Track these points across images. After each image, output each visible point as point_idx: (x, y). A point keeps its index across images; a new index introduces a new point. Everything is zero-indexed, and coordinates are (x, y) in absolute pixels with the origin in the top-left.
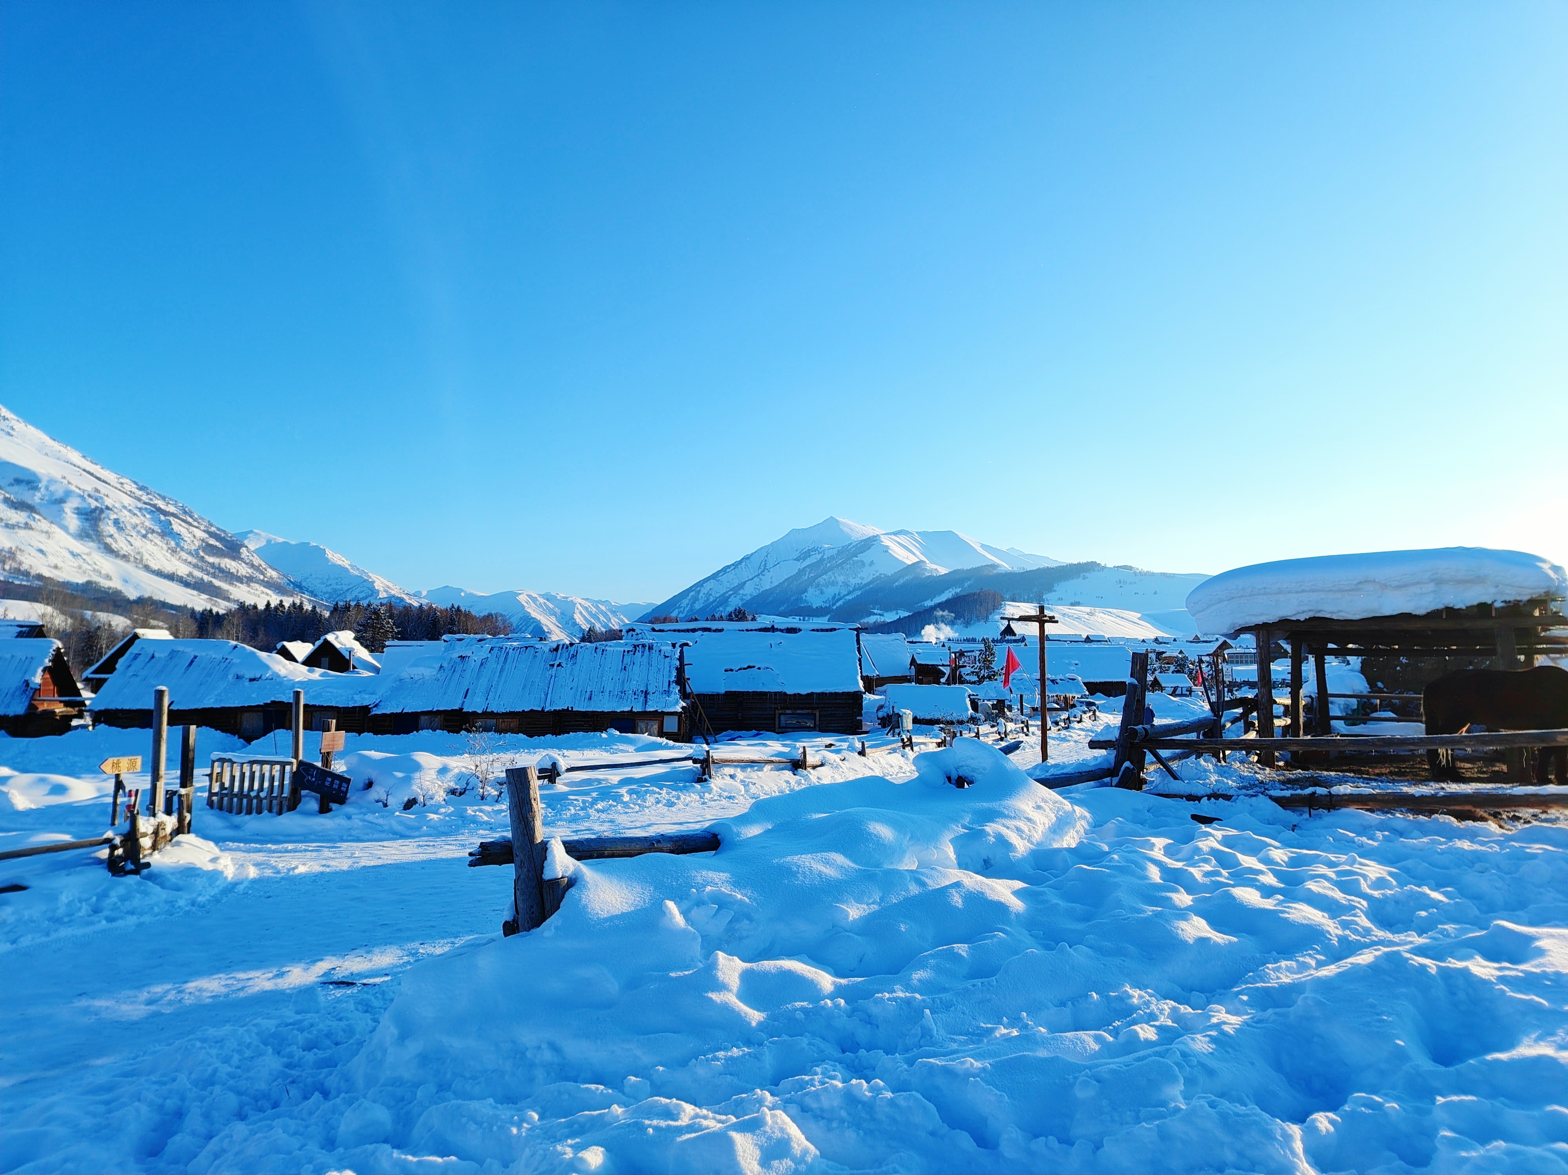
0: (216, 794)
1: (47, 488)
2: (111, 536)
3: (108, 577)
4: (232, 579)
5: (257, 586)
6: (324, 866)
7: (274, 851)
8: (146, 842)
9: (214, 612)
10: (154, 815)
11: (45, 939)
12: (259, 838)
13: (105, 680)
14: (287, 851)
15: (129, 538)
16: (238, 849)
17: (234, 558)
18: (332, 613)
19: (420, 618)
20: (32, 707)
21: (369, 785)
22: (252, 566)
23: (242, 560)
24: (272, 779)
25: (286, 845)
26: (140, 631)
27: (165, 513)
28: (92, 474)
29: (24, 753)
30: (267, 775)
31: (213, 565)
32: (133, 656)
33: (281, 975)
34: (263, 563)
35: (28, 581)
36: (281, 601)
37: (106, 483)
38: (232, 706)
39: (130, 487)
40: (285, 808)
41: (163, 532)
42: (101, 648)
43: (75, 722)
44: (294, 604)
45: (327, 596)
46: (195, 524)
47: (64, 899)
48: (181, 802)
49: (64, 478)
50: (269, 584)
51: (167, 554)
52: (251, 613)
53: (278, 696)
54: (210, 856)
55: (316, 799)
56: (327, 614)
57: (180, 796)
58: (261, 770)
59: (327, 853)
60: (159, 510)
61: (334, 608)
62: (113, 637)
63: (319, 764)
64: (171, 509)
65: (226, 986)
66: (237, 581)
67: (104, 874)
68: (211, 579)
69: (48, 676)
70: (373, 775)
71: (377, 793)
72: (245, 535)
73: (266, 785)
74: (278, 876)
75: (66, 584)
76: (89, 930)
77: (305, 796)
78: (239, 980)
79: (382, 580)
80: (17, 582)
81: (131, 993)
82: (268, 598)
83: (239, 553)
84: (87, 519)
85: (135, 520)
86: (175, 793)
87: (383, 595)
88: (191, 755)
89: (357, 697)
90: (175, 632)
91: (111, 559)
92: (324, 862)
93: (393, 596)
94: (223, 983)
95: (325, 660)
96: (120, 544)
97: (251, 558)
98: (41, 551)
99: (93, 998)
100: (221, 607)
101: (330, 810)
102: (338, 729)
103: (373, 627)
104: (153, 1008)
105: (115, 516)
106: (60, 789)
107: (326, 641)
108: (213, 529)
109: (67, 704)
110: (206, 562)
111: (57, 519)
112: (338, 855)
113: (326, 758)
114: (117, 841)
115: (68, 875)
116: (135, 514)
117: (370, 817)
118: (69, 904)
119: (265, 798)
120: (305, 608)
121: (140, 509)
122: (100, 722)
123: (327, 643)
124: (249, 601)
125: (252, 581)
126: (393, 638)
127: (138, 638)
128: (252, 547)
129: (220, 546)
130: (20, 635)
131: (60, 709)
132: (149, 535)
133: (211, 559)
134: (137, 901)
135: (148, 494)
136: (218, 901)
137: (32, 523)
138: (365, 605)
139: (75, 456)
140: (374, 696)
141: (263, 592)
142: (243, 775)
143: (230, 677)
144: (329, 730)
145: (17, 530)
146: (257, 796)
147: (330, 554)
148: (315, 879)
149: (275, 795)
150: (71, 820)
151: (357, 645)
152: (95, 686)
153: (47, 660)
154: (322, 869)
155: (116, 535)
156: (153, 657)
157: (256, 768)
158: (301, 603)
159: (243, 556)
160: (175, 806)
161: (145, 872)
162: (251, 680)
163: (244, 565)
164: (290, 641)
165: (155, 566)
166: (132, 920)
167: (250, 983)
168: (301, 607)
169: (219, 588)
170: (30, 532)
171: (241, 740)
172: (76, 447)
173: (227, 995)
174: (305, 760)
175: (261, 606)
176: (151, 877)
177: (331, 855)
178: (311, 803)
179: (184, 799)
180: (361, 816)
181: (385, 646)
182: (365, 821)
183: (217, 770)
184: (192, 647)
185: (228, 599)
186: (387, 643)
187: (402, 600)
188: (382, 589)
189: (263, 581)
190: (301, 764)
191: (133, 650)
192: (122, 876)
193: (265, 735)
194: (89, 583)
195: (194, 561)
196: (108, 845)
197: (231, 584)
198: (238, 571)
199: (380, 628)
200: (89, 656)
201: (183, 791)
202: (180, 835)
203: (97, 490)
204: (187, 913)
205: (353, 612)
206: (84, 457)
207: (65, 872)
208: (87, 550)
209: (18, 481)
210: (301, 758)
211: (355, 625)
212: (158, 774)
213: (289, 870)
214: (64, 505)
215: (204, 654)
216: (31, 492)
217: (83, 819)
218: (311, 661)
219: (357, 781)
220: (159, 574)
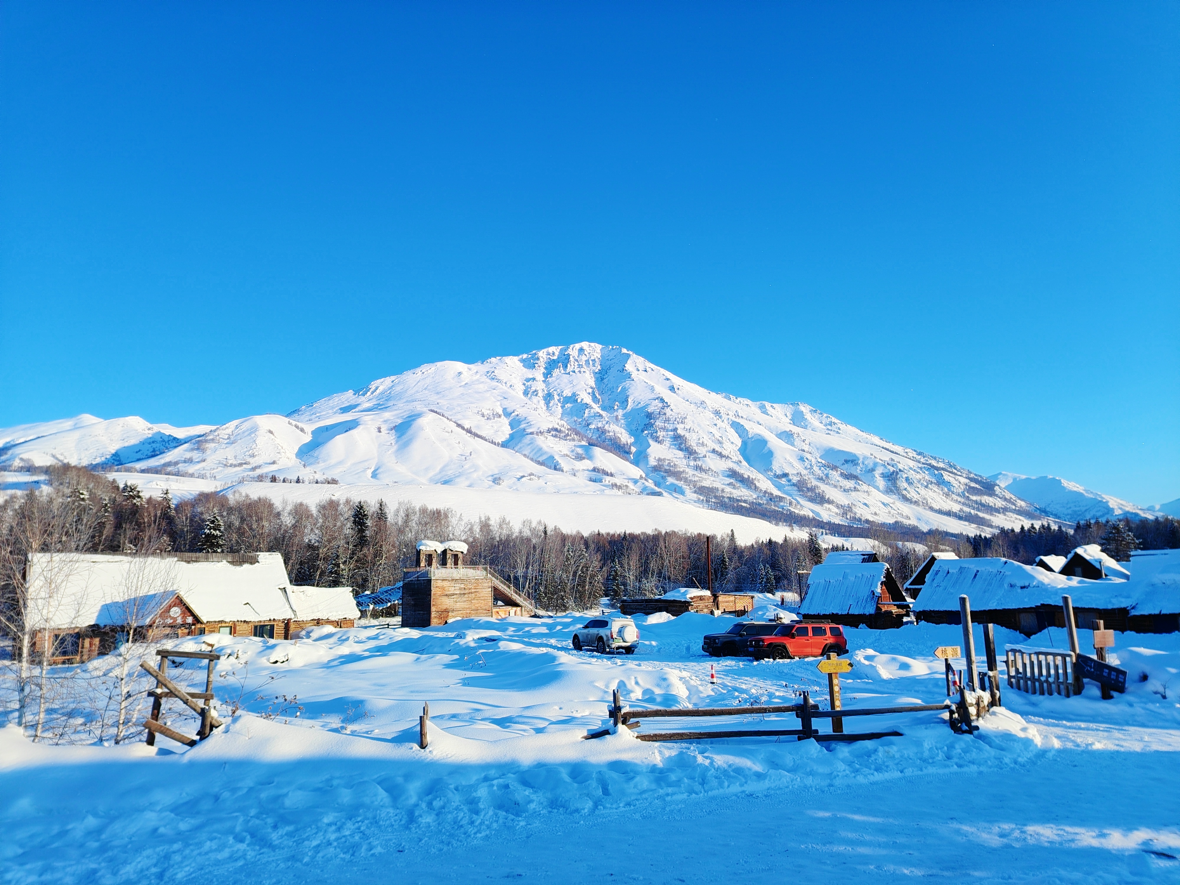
0: (1013, 677)
1: (863, 463)
2: (905, 489)
3: (908, 518)
4: (991, 511)
5: (1011, 514)
6: (1118, 745)
7: (1070, 728)
8: (973, 710)
9: (983, 537)
10: (974, 690)
11: (920, 773)
12: (1055, 715)
13: (920, 589)
14: (1080, 728)
15: (917, 489)
16: (1039, 723)
17: (991, 495)
18: (1076, 530)
19: (1157, 529)
20: (878, 609)
21: (1144, 678)
22: (1005, 499)
23: (997, 495)
24: (1056, 667)
25: (1079, 724)
26: (936, 554)
27: (937, 469)
28: (887, 450)
29: (879, 640)
30: (1052, 664)
31: (976, 502)
32: (935, 572)
33: (1103, 835)
34: (1013, 497)
35: (861, 525)
36: (1032, 524)
37: (897, 454)
38: (1011, 608)
39: (912, 454)
40: (1071, 692)
41: (937, 482)
42: (911, 567)
43: (905, 619)
44: (1043, 526)
45: (1069, 517)
46: (959, 473)
47: (926, 745)
48: (991, 682)
49: (872, 455)
50: (1020, 512)
51: (944, 498)
52: (1010, 535)
53: (1045, 600)
54: (1019, 727)
55: (1097, 687)
56: (1071, 532)
57: (989, 677)
58: (1046, 660)
59: (1117, 734)
60: (933, 467)
61: (1077, 527)
62: (918, 559)
63: (1095, 657)
64: (941, 465)
65: (1058, 835)
66: (996, 512)
67: (947, 730)
68: (976, 512)
69: (884, 587)
70: (1147, 670)
71: (1153, 685)
72: (996, 476)
73: (1052, 672)
74: (1079, 749)
75: (883, 525)
76: (947, 771)
77: (1087, 683)
78: (1067, 833)
79: (1115, 499)
80: (855, 526)
81: (986, 825)
82: (1022, 523)
83: (994, 491)
84: (889, 480)
85: (918, 476)
86: (985, 674)
87: (1118, 512)
88: (992, 645)
89: (1114, 601)
90: (958, 555)
91: (908, 505)
92: (1117, 742)
93: (1128, 512)
94: (1055, 832)
95: (1078, 570)
96: (912, 494)
97: (1003, 493)
98: (865, 504)
99: (961, 823)
100: (987, 533)
101: (1111, 697)
102: (1106, 628)
103: (1114, 539)
104: (1005, 840)
105: (906, 476)
106: (905, 666)
107: (1076, 554)
108: (972, 476)
109: (899, 607)
110: (971, 500)
111: (872, 483)
112: (1128, 737)
113: (1100, 652)
114: (954, 707)
115: (926, 728)
116: (918, 472)
117: (1151, 706)
118: (930, 749)
119: (1054, 683)
120: (1052, 528)
121: (921, 468)
122: (921, 620)
123: (1077, 555)
124: (1008, 526)
125: (1007, 511)
126: (1136, 548)
127: (936, 559)
128: (1003, 485)
129: (979, 487)
130: (864, 561)
131: (895, 610)
132: (930, 486)
133: (974, 498)
134: (974, 755)
135: (924, 457)
136: (1034, 763)
137: (858, 487)
138: (1104, 522)
139: (876, 440)
140: (1130, 599)
141: (1016, 519)
142: (1032, 663)
143: (1006, 586)
144: (1098, 629)
145: (850, 492)
146: (1047, 681)
147: (1065, 483)
148: (1113, 756)
149: (1061, 680)
150: (916, 688)
151: (1104, 557)
152: (914, 594)
153: (882, 577)
154: (1116, 748)
155: (908, 489)
156: (948, 572)
157: (1042, 657)
158: (1049, 525)
159: (997, 493)
160: (987, 684)
161: (976, 732)
162: (1022, 588)
163: (998, 499)
164: (1045, 555)
165: (936, 507)
166: (974, 768)
167: (1078, 837)
168: (1049, 527)
169: (983, 518)
170: (858, 493)
171: (1022, 635)
172: (876, 434)
173: (1061, 843)
174: (1082, 653)
175: (1017, 530)
176: (980, 737)
177: (1121, 736)
178: (1093, 689)
179: (993, 680)
180: (1142, 705)
181: (1130, 556)
182: (1147, 709)
183: (1011, 658)
184: (974, 564)
185: (991, 526)
186: (1132, 553)
187: (1136, 515)
188: (1116, 507)
189: (1015, 510)
190: (1079, 656)
191: (934, 568)
192: (960, 734)
193: (1040, 631)
194: (896, 522)
195: (963, 500)
196: (947, 710)
197: (992, 514)
198: (995, 505)
199: (1122, 541)
200: (905, 573)
201: (991, 673)
202: (994, 707)
203: (892, 460)
204: (1013, 769)
205: (1094, 529)
206: (881, 439)
207: (923, 726)
208: (892, 501)
209: (846, 461)
210: (1078, 651)
211: (1098, 539)
212: (971, 659)
213: (1087, 745)
214: (874, 472)
215: (983, 569)
216: (855, 467)
217: (924, 689)
218: (1066, 571)
219: (1132, 674)
220: (940, 512)
